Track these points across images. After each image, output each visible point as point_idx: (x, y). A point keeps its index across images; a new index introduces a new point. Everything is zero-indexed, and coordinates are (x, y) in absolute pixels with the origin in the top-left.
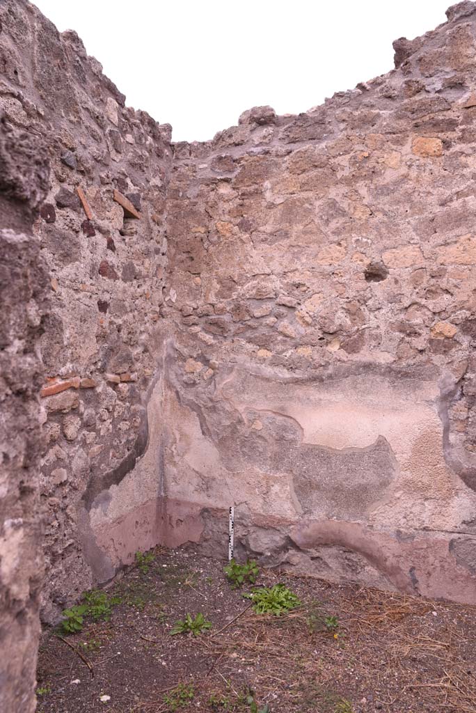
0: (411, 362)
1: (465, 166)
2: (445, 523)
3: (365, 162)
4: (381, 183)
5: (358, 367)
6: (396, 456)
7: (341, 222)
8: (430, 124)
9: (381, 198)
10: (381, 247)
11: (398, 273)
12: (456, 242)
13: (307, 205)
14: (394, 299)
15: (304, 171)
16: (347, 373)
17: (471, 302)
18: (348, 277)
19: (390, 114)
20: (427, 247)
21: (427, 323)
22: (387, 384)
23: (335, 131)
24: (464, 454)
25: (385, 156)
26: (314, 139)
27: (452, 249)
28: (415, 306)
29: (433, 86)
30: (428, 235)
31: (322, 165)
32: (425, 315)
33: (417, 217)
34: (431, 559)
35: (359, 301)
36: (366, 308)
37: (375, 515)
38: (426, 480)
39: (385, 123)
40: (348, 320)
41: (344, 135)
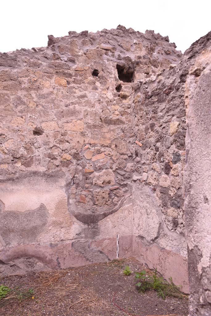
0: (53, 170)
1: (75, 93)
2: (69, 236)
3: (35, 83)
4: (42, 93)
5: (30, 173)
6: (49, 211)
7: (23, 107)
8: (63, 73)
9: (42, 100)
10: (41, 121)
11: (48, 133)
12: (71, 122)
13: (6, 97)
14: (46, 143)
15: (5, 80)
16: (25, 176)
17: (77, 146)
18: (26, 132)
19: (46, 65)
20: (60, 123)
21: (60, 155)
22: (44, 180)
23: (21, 65)
24: (75, 207)
25: (44, 82)
26: (11, 67)
27: (69, 125)
28: (55, 147)
29: (63, 58)
30: (60, 118)
31: (15, 80)
32: (59, 151)
33: (56, 110)
34: (65, 252)
35: (30, 143)
36: (34, 147)
37: (41, 239)
38: (61, 220)
39: (44, 68)
40: (25, 152)
41: (25, 68)
